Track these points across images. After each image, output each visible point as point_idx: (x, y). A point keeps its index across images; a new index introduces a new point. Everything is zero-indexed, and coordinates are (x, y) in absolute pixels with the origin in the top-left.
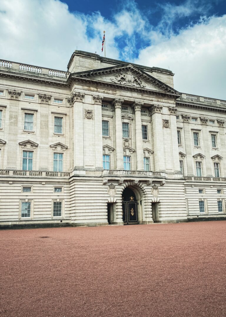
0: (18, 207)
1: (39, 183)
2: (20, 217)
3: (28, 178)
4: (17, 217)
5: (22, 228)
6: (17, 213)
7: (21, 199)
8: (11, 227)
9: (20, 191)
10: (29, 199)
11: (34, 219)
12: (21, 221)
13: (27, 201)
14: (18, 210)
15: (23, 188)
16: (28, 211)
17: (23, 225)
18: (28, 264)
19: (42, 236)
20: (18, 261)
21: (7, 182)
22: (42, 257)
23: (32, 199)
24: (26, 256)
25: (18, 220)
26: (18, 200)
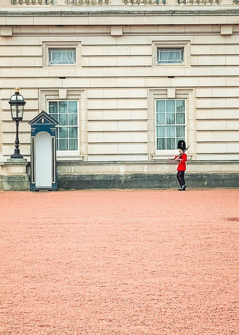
0: (142, 115)
1: (209, 29)
2: (153, 148)
3: (174, 12)
4: (143, 149)
5: (160, 187)
6: (143, 137)
7: (151, 88)
8: (125, 182)
9: (148, 61)
10: (178, 89)
11: (200, 158)
12: (155, 163)
13: (171, 93)
14: (143, 126)
15: (158, 48)
16: (178, 128)
17: (162, 176)
18: (192, 298)
19: (229, 216)
20: (163, 286)
21: (105, 30)
22: (234, 282)
23: (191, 89)
24: (184, 276)
25: (145, 158)
26: (143, 93)
